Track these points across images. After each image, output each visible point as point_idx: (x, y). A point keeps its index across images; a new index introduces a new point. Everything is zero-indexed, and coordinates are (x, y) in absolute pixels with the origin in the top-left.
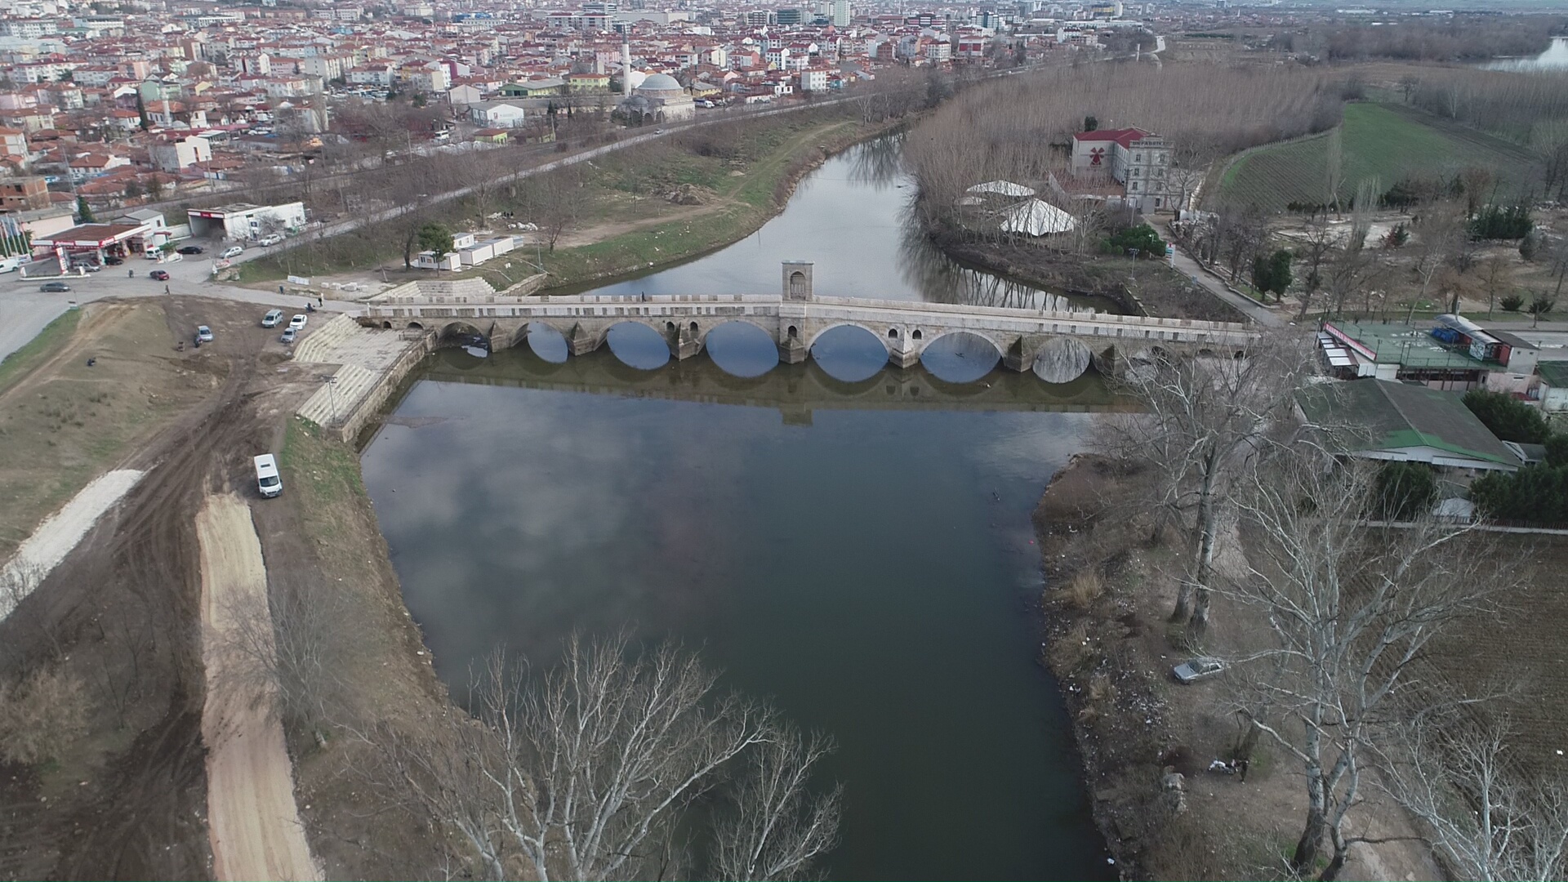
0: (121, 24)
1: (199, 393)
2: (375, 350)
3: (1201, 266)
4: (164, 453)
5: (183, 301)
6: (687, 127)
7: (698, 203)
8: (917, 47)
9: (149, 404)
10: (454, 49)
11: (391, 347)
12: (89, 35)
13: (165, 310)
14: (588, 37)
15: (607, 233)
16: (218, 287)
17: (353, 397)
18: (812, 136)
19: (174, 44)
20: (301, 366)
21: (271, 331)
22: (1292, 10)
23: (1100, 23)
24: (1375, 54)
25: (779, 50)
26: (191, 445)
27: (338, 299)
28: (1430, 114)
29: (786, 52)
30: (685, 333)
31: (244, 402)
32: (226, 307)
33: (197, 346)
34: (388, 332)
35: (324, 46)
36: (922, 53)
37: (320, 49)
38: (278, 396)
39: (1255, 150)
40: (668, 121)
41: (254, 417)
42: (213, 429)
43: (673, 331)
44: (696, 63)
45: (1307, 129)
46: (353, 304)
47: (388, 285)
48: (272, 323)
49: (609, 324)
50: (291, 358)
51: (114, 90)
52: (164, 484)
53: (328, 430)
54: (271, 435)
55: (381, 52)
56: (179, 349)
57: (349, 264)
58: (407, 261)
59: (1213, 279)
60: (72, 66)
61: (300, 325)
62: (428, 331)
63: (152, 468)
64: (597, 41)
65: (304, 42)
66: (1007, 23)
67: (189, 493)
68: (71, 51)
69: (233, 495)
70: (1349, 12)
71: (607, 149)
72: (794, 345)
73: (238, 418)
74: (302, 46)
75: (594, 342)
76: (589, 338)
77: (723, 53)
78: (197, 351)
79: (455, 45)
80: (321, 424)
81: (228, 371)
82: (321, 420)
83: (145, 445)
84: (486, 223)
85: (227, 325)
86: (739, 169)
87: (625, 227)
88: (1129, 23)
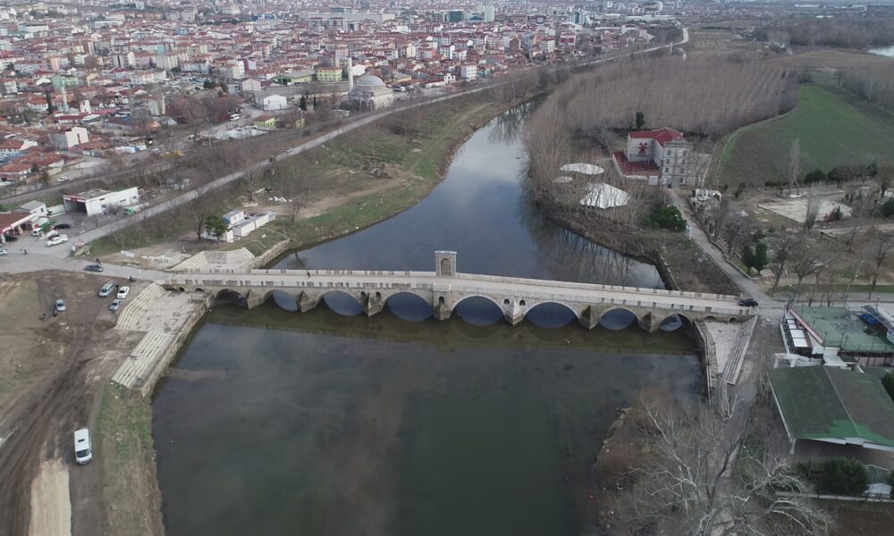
0: (47, 28)
1: (51, 360)
2: (171, 313)
3: (709, 238)
4: (19, 420)
5: (52, 275)
6: (386, 113)
7: (390, 178)
8: (534, 41)
9: (16, 374)
10: (249, 46)
11: (181, 311)
12: (27, 36)
13: (38, 284)
14: (332, 36)
15: (330, 205)
16: (75, 261)
17: (152, 358)
18: (464, 117)
19: (77, 43)
20: (120, 333)
21: (106, 300)
22: (767, 4)
23: (648, 18)
24: (818, 44)
25: (448, 47)
26: (39, 410)
27: (152, 269)
28: (854, 95)
29: (453, 48)
30: (372, 299)
31: (79, 368)
32: (78, 280)
33: (55, 316)
34: (183, 294)
35: (169, 44)
36: (537, 45)
37: (167, 46)
38: (102, 363)
39: (744, 128)
40: (376, 108)
41: (84, 383)
42: (55, 395)
43: (365, 297)
44: (397, 57)
45: (776, 110)
46: (161, 272)
47: (186, 255)
48: (106, 294)
49: (323, 292)
50: (114, 325)
51: (37, 80)
52: (14, 452)
53: (132, 390)
54: (92, 401)
55: (204, 49)
56: (42, 319)
57: (162, 236)
58: (199, 234)
59: (717, 250)
60: (14, 60)
61: (124, 295)
62: (208, 294)
63: (10, 435)
64: (337, 38)
65: (157, 41)
66: (591, 18)
67: (30, 459)
68: (14, 48)
69: (59, 461)
70: (802, 6)
71: (335, 133)
72: (442, 309)
73: (73, 384)
74: (156, 44)
75: (314, 303)
76: (311, 300)
77: (414, 48)
78: (54, 319)
79: (249, 43)
80: (128, 386)
81: (71, 339)
82: (127, 382)
83: (8, 412)
84: (254, 198)
85: (77, 296)
86: (417, 147)
87: (342, 199)
88: (665, 17)
